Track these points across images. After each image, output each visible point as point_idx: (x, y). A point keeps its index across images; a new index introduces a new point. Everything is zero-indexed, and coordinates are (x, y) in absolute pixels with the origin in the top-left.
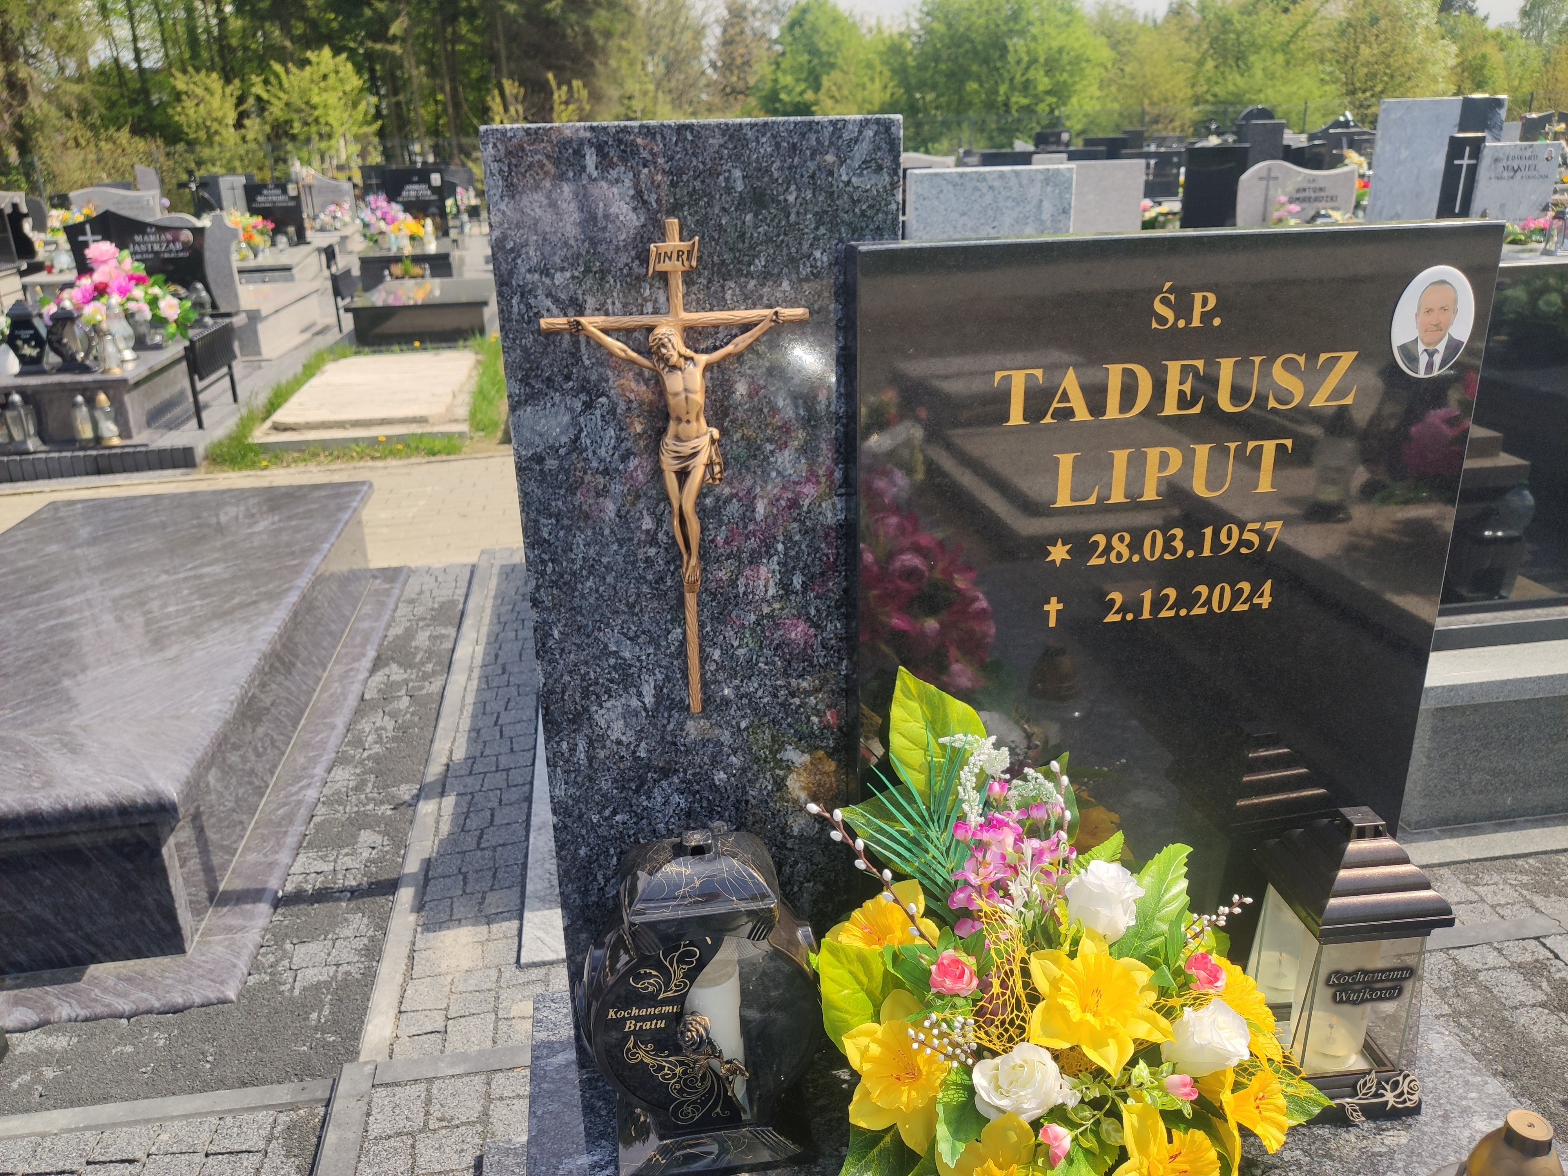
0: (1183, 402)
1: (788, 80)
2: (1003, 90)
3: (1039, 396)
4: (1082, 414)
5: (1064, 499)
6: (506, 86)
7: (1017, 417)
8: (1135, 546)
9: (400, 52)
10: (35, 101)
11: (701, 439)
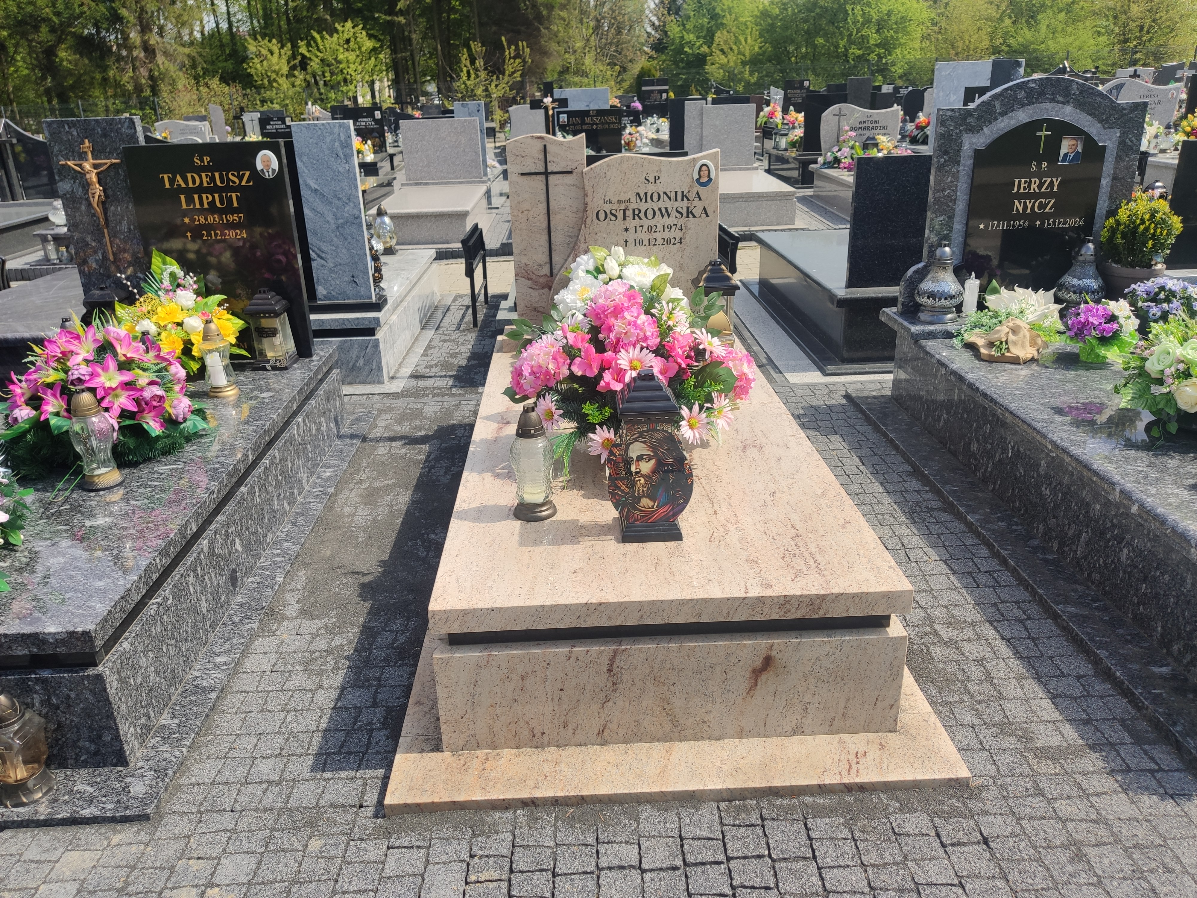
0: (208, 183)
1: (691, 37)
2: (842, 43)
3: (172, 181)
4: (183, 185)
5: (184, 206)
6: (472, 46)
7: (167, 186)
8: (206, 219)
9: (404, 21)
10: (160, 59)
11: (98, 189)
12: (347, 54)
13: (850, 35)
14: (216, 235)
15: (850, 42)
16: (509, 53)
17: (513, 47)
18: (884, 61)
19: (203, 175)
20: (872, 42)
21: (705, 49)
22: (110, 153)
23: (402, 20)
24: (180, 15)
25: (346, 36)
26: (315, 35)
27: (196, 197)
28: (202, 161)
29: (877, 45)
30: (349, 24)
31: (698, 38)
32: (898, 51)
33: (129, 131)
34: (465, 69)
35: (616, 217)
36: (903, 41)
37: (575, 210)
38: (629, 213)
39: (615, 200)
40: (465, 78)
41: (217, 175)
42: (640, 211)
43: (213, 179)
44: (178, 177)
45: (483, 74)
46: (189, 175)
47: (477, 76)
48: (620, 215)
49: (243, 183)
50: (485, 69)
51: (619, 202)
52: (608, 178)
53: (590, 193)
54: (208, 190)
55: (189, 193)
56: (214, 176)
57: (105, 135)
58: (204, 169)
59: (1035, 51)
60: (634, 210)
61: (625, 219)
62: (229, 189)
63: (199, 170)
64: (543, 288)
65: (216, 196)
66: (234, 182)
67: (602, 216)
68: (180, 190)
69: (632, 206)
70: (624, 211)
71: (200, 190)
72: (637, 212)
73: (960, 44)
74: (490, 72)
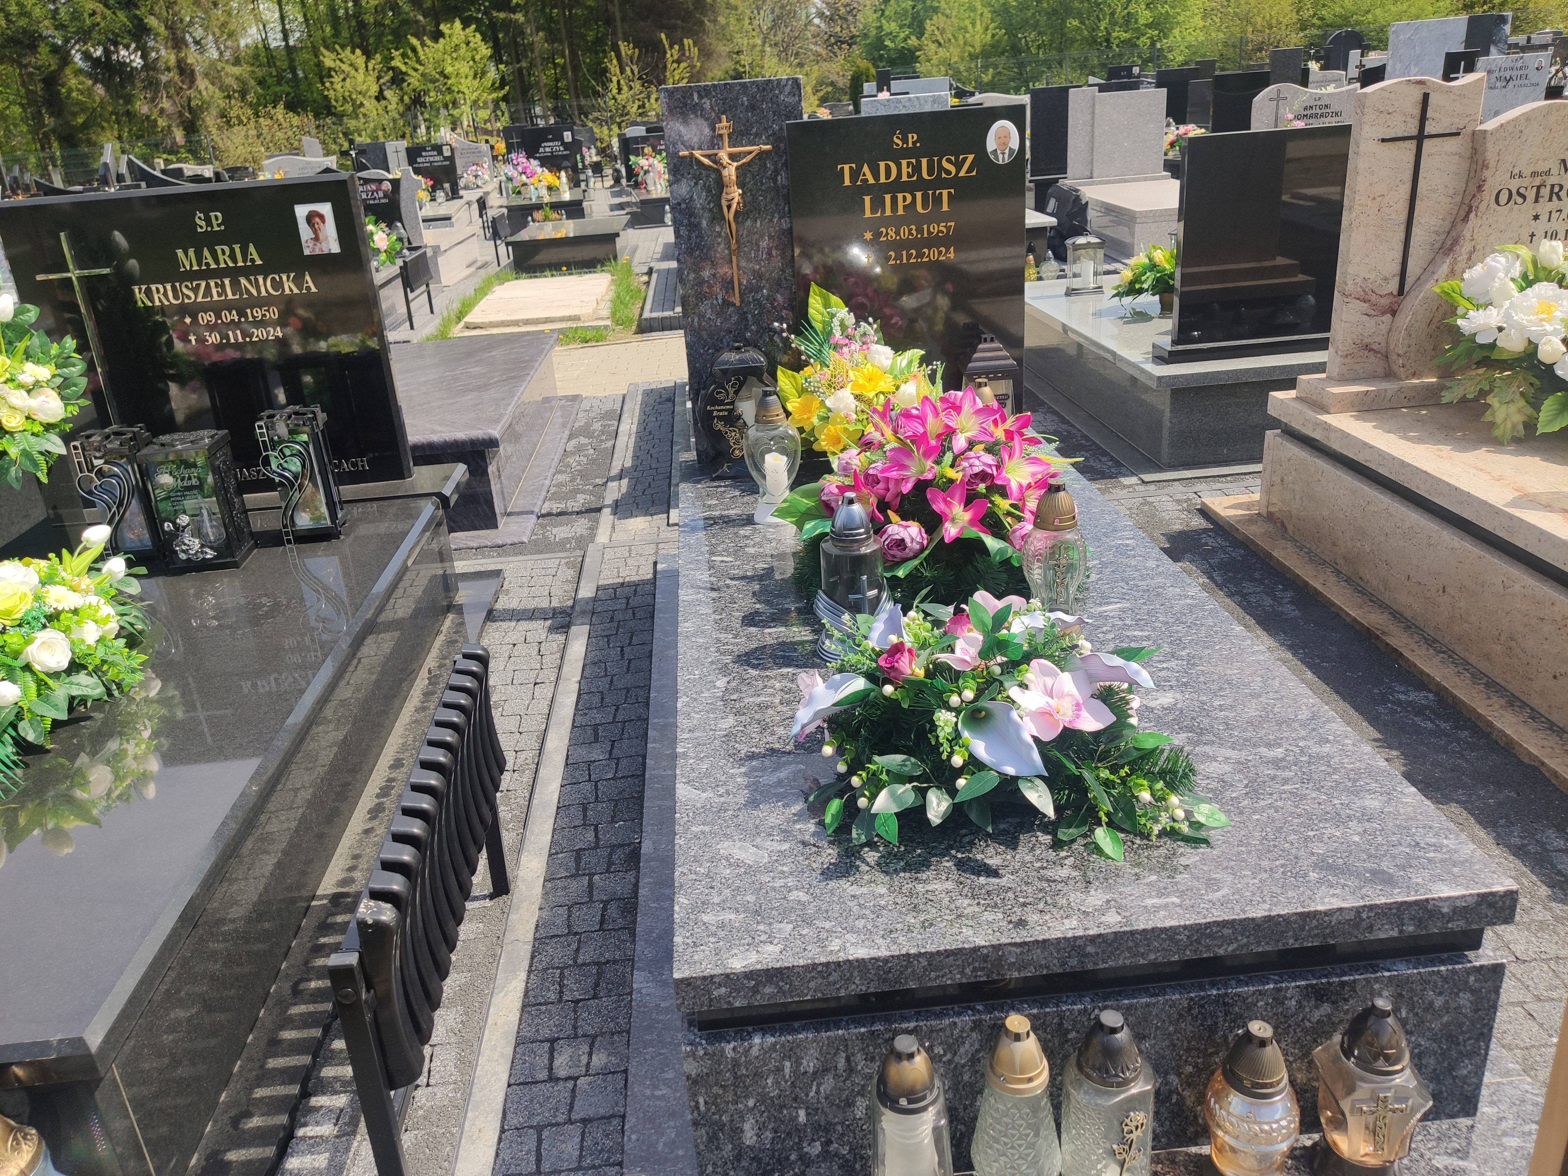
0: (909, 176)
1: (893, 26)
2: (1103, 25)
3: (855, 174)
4: (871, 181)
5: (868, 214)
6: (622, 48)
7: (847, 182)
8: (897, 233)
9: (522, 19)
10: (202, 83)
11: (735, 193)
12: (457, 65)
13: (1112, 14)
14: (909, 257)
15: (1114, 23)
16: (672, 54)
17: (676, 47)
18: (1158, 46)
19: (904, 163)
20: (1142, 21)
21: (913, 41)
22: (757, 135)
23: (520, 17)
24: (224, 25)
25: (455, 40)
26: (414, 41)
27: (888, 197)
28: (905, 140)
29: (1149, 26)
30: (458, 24)
31: (901, 27)
32: (1176, 32)
33: (790, 100)
34: (615, 79)
35: (1524, 197)
36: (1181, 18)
37: (1451, 191)
38: (1545, 192)
39: (1527, 172)
40: (615, 91)
41: (924, 161)
42: (1561, 187)
43: (917, 169)
44: (866, 169)
45: (637, 85)
46: (882, 164)
47: (631, 88)
48: (1531, 195)
49: (962, 174)
50: (640, 78)
51: (1534, 174)
52: (1524, 138)
53: (1492, 164)
54: (909, 187)
55: (878, 192)
56: (919, 163)
57: (752, 107)
58: (906, 153)
59: (1358, 23)
60: (1553, 186)
61: (1536, 201)
62: (939, 183)
63: (897, 156)
64: (1383, 313)
65: (919, 195)
66: (948, 172)
67: (1504, 198)
68: (866, 188)
69: (1552, 180)
70: (1539, 188)
71: (896, 187)
72: (1556, 189)
73: (1259, 20)
74: (646, 82)
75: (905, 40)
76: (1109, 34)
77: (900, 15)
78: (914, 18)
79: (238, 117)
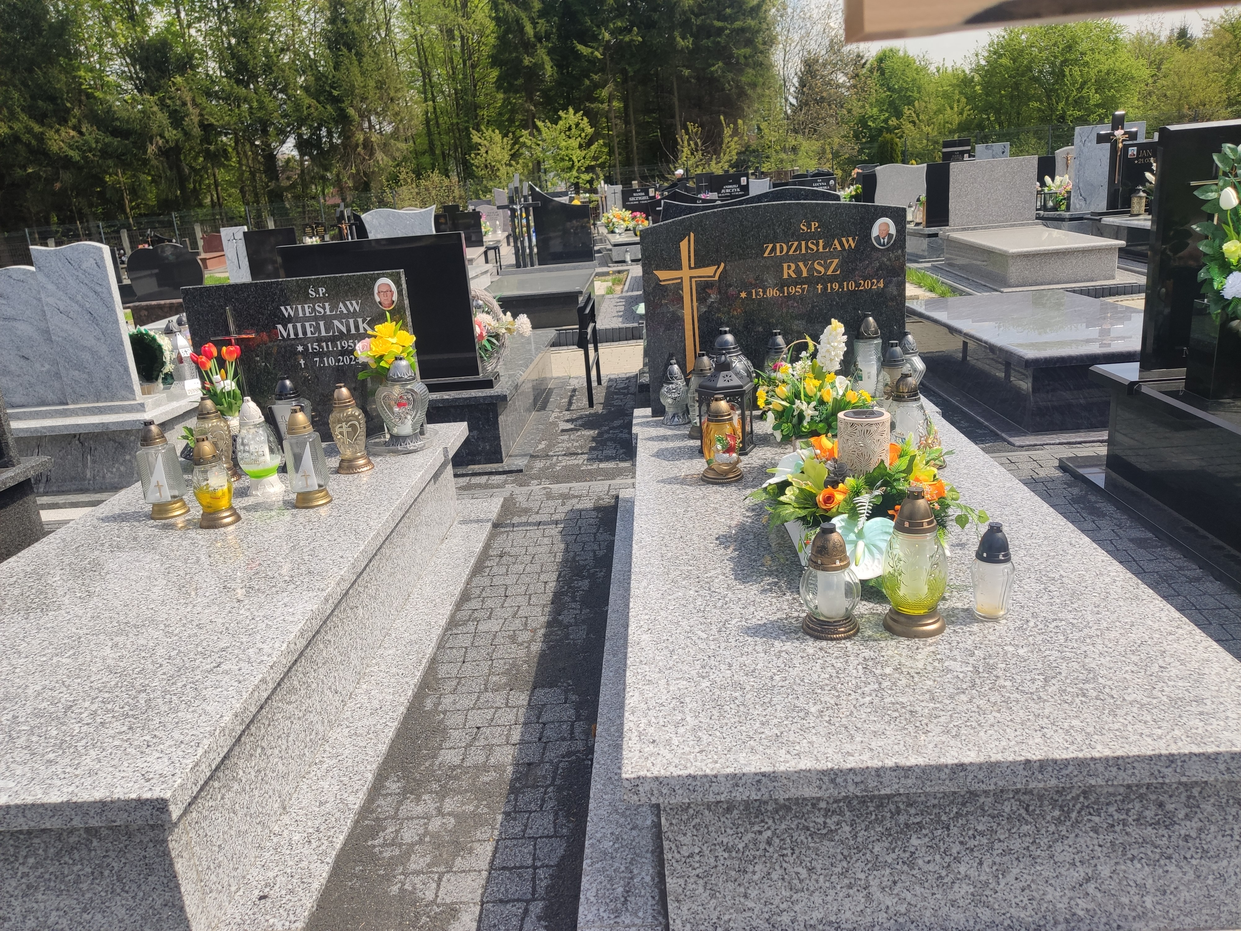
6: (689, 127)
10: (379, 155)
12: (569, 141)
16: (727, 132)
17: (731, 126)
23: (605, 106)
25: (569, 123)
26: (540, 124)
29: (1098, 106)
30: (571, 111)
34: (684, 150)
40: (684, 159)
45: (699, 155)
47: (694, 157)
50: (702, 149)
74: (705, 152)
75: (886, 121)
76: (1064, 112)
77: (879, 103)
78: (890, 105)
79: (405, 179)
